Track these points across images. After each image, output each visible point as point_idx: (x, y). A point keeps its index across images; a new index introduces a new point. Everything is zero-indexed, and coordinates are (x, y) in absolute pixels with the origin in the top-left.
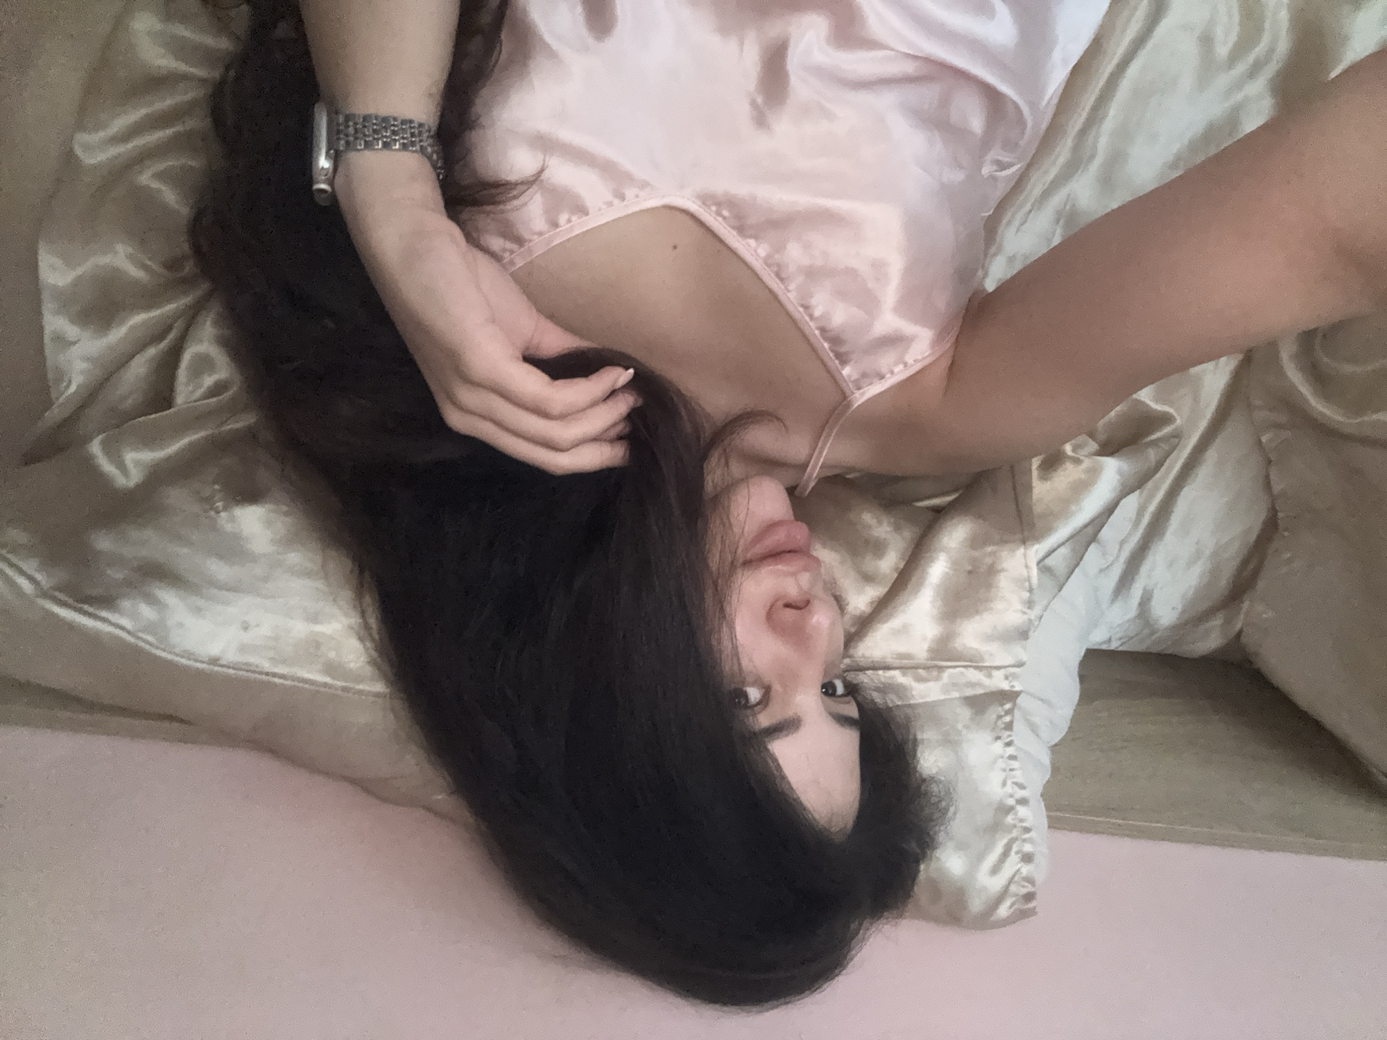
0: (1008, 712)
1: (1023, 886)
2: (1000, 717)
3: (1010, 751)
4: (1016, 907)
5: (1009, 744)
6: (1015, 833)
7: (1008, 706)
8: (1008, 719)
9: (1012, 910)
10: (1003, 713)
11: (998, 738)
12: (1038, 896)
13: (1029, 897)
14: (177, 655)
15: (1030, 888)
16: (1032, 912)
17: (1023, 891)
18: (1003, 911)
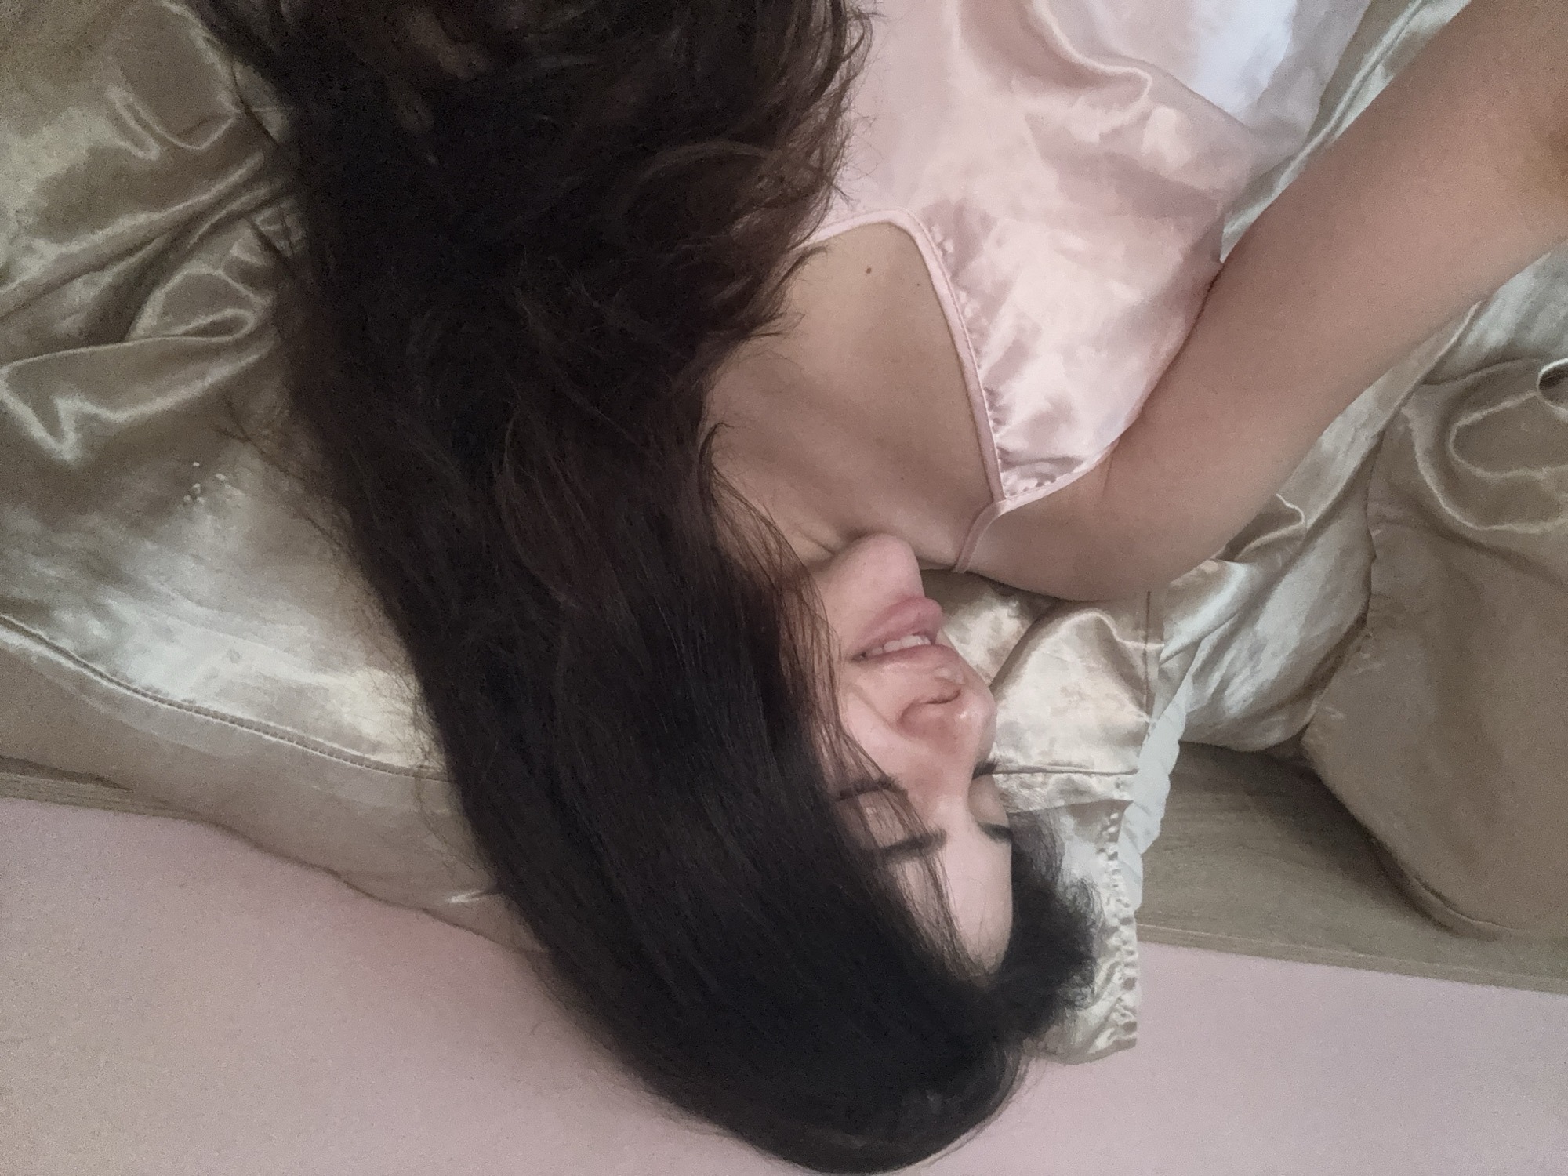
0: (1114, 823)
1: (1123, 1015)
2: (1105, 828)
3: (1114, 864)
4: (1115, 1038)
5: (1113, 857)
6: (1117, 958)
7: (1114, 816)
8: (1112, 830)
9: (1112, 1040)
10: (1109, 824)
11: (1102, 850)
12: (1139, 1027)
13: (1131, 1027)
14: (136, 691)
15: (1133, 1019)
16: (1131, 1044)
17: (1123, 1021)
18: (1102, 1042)
